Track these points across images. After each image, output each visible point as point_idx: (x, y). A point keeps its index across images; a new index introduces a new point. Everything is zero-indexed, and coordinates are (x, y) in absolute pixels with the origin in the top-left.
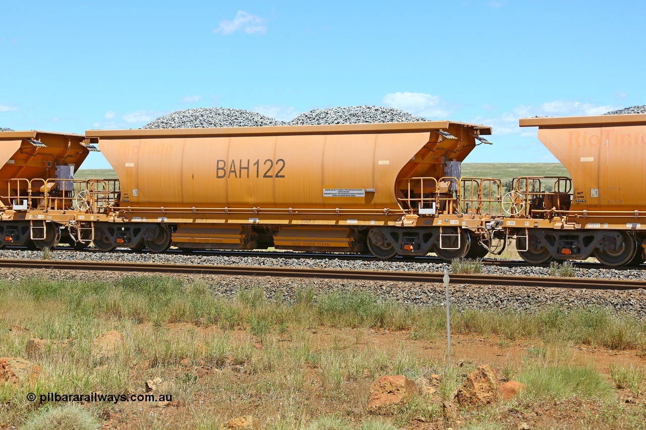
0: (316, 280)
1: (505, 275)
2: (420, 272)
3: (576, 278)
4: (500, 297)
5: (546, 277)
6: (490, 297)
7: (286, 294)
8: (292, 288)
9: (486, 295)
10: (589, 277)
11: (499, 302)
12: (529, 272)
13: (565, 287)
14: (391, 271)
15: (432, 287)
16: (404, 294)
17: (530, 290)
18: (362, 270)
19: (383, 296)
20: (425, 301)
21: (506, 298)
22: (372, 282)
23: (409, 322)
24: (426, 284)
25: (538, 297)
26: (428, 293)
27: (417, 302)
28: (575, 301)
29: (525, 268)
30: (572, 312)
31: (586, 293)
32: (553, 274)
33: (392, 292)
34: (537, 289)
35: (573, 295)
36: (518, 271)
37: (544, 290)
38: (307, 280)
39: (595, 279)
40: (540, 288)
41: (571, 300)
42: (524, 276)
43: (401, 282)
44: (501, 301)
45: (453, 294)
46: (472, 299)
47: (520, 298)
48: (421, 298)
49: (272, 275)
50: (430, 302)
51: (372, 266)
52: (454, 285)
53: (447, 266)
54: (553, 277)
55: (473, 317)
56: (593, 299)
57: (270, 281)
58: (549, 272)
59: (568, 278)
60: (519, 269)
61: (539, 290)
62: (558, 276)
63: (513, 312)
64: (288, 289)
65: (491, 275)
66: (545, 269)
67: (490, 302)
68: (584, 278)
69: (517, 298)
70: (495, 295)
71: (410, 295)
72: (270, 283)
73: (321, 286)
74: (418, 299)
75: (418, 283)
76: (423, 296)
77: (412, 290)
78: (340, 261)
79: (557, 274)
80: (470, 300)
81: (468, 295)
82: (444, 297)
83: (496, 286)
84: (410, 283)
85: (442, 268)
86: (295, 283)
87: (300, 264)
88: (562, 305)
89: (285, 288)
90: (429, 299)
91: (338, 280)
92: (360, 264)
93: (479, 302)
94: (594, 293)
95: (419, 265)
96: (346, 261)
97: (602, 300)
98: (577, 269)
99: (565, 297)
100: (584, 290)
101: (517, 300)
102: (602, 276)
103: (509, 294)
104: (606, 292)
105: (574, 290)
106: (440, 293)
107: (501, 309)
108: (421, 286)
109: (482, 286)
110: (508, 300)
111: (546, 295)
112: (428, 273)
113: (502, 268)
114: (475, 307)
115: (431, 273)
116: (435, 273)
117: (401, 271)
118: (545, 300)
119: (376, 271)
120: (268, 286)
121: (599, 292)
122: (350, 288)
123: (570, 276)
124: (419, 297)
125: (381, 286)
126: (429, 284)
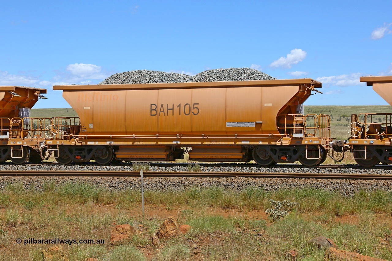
0: (55, 178)
1: (163, 172)
2: (114, 171)
3: (202, 172)
4: (164, 183)
5: (185, 172)
6: (158, 184)
7: (37, 186)
8: (41, 182)
9: (156, 183)
10: (208, 171)
11: (163, 186)
12: (176, 169)
13: (198, 177)
14: (97, 171)
15: (125, 179)
16: (109, 184)
17: (179, 179)
18: (79, 171)
19: (96, 185)
20: (121, 188)
21: (167, 184)
22: (89, 178)
23: (113, 199)
24: (121, 178)
25: (184, 183)
26: (123, 183)
27: (117, 188)
28: (204, 184)
29: (174, 167)
30: (203, 190)
31: (210, 179)
32: (189, 170)
33: (102, 183)
34: (183, 178)
35: (203, 181)
36: (170, 169)
37: (187, 179)
38: (48, 178)
39: (212, 172)
40: (185, 178)
41: (202, 184)
42: (174, 172)
43: (106, 177)
44: (164, 186)
45: (137, 182)
46: (148, 185)
47: (174, 183)
48: (119, 186)
49: (26, 175)
50: (124, 187)
51: (86, 169)
52: (137, 178)
53: (130, 168)
54: (190, 172)
55: (150, 195)
56: (214, 183)
57: (26, 179)
58: (187, 169)
59: (197, 172)
60: (170, 168)
61: (184, 179)
62: (192, 171)
63: (171, 191)
64: (38, 183)
65: (155, 171)
66: (185, 167)
67: (158, 187)
68: (206, 172)
69: (173, 184)
70: (160, 183)
71: (112, 184)
72: (26, 180)
73: (58, 181)
74: (117, 186)
75: (116, 177)
76: (120, 184)
77: (113, 181)
78: (66, 166)
79: (191, 170)
80: (147, 186)
81: (145, 183)
82: (132, 184)
83: (161, 178)
84: (112, 178)
85: (127, 169)
86: (42, 179)
87: (41, 169)
88: (198, 186)
89: (36, 183)
90: (124, 186)
91: (68, 177)
92: (78, 167)
93: (152, 187)
94: (214, 179)
95: (114, 167)
96: (69, 166)
97: (218, 183)
98: (202, 167)
99: (199, 182)
100: (208, 178)
101: (173, 185)
102: (215, 170)
103: (168, 182)
104: (220, 179)
105: (203, 178)
106: (129, 183)
107: (165, 190)
108: (118, 178)
109: (153, 178)
110: (168, 185)
111: (189, 182)
112: (119, 171)
113: (161, 167)
114: (150, 189)
115: (120, 172)
116: (123, 171)
117: (103, 171)
118: (188, 184)
119: (88, 171)
120: (25, 182)
121: (216, 179)
122: (77, 181)
123: (199, 171)
124: (118, 185)
125: (95, 179)
126: (122, 177)
